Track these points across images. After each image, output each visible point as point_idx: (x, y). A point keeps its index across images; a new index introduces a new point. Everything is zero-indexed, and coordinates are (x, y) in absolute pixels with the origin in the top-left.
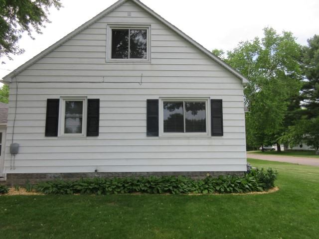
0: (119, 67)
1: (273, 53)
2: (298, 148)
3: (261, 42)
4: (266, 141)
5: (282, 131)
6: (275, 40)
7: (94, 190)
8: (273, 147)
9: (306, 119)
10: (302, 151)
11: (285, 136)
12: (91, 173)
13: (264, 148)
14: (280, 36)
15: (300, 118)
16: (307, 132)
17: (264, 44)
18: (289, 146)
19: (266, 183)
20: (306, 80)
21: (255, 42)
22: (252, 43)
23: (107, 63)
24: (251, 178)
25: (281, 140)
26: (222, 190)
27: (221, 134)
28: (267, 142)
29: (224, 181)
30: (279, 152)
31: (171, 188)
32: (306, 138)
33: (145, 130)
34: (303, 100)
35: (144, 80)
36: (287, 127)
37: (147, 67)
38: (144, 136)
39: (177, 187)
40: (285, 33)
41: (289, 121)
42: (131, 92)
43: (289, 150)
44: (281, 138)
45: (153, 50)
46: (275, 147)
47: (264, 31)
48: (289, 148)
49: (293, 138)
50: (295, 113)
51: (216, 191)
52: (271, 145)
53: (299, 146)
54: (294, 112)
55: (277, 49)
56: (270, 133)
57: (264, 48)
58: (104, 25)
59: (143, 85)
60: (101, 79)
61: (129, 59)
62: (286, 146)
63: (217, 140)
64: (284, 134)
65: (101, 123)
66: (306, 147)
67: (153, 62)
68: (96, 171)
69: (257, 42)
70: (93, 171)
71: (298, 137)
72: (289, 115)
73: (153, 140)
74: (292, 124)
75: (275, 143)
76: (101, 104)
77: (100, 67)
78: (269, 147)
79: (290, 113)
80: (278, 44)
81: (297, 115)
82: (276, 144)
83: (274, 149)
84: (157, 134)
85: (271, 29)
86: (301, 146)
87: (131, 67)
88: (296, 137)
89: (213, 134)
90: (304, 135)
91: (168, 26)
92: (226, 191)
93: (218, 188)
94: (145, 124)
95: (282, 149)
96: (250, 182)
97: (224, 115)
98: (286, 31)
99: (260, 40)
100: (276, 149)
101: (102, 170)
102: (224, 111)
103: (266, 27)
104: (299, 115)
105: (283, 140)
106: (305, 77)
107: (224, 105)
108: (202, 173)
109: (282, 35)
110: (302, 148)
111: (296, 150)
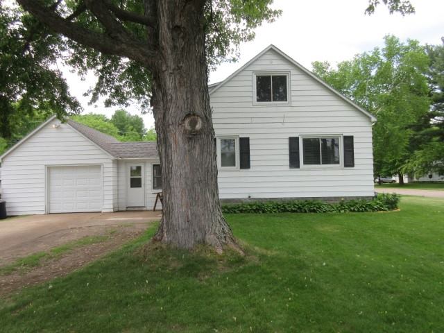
0: (265, 109)
1: (395, 66)
2: (426, 179)
3: (381, 53)
4: (384, 170)
5: (406, 157)
6: (399, 49)
7: (257, 211)
8: (394, 178)
9: (437, 141)
10: (432, 182)
11: (410, 164)
12: (245, 199)
13: (382, 179)
14: (404, 45)
15: (430, 140)
16: (439, 158)
17: (385, 55)
18: (415, 177)
19: (391, 204)
20: (438, 91)
21: (375, 53)
22: (371, 55)
23: (254, 106)
24: (378, 201)
25: (404, 169)
26: (356, 210)
27: (353, 165)
28: (385, 172)
29: (357, 203)
30: (401, 185)
31: (315, 208)
32: (437, 166)
33: (288, 163)
34: (433, 118)
35: (286, 120)
36: (412, 153)
37: (288, 109)
38: (288, 168)
39: (320, 208)
40: (410, 41)
41: (415, 144)
42: (276, 131)
43: (415, 182)
44: (404, 167)
45: (293, 93)
46: (396, 179)
47: (384, 40)
48: (415, 180)
49: (420, 167)
50: (424, 135)
51: (351, 211)
52: (391, 175)
53: (428, 176)
54: (422, 132)
55: (400, 60)
56: (391, 161)
57: (385, 60)
58: (250, 73)
59: (286, 125)
60: (249, 121)
61: (272, 102)
62: (410, 177)
63: (349, 171)
64: (409, 162)
65: (252, 158)
66: (436, 178)
67: (293, 104)
68: (249, 197)
69: (376, 53)
70: (247, 197)
71: (426, 165)
72: (416, 137)
73: (295, 172)
74: (420, 149)
75: (396, 173)
76: (251, 142)
77: (248, 110)
78: (388, 179)
79: (416, 135)
80: (401, 55)
81: (425, 137)
82: (398, 175)
83: (395, 181)
84: (298, 166)
85: (393, 37)
86: (431, 176)
87: (274, 109)
88: (424, 165)
89: (346, 165)
90: (434, 162)
91: (305, 72)
92: (359, 211)
93: (352, 208)
94: (288, 158)
95: (406, 180)
96: (378, 204)
97: (354, 150)
98: (411, 39)
99: (380, 50)
100: (398, 181)
101: (254, 196)
102: (355, 146)
103: (387, 35)
104: (429, 137)
105: (406, 169)
106: (437, 87)
107: (355, 140)
108: (336, 198)
109: (407, 44)
110: (432, 180)
111: (424, 182)
